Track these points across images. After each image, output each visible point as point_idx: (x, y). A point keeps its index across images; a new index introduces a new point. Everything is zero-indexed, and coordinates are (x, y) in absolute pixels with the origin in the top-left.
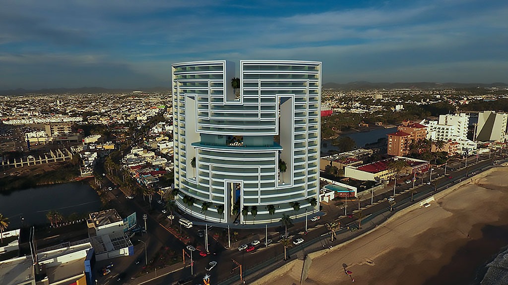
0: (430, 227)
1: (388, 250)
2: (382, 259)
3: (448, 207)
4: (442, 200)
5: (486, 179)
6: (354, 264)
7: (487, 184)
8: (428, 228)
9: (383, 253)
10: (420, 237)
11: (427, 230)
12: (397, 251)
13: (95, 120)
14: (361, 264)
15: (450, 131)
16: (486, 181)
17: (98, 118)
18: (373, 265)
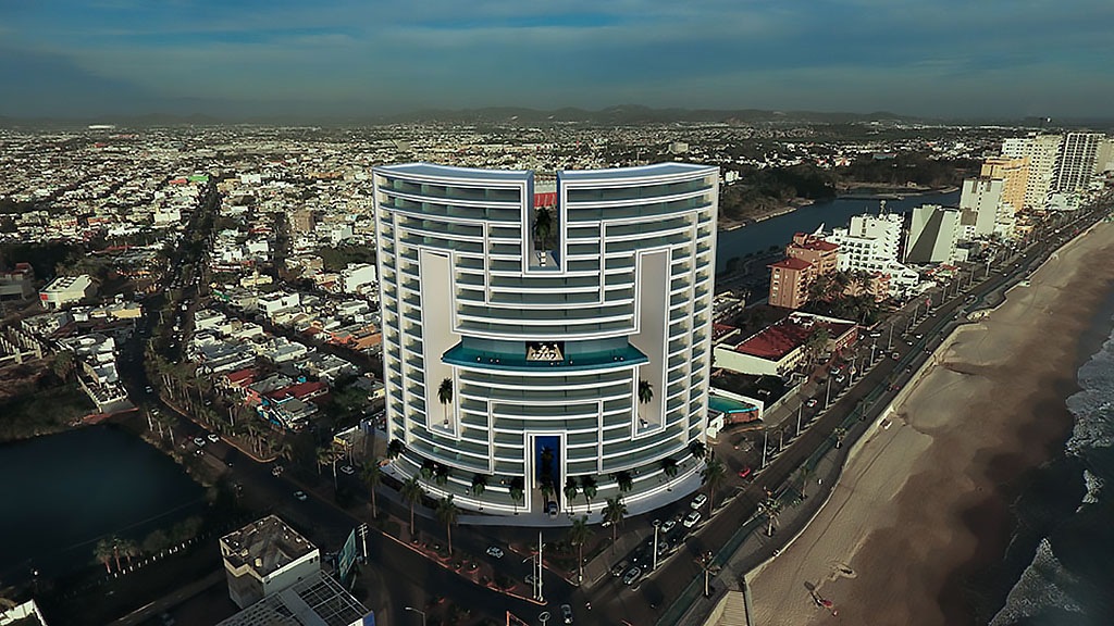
0: (909, 474)
1: (864, 539)
2: (862, 560)
3: (919, 424)
4: (905, 410)
5: (954, 352)
6: (823, 582)
7: (958, 363)
8: (907, 478)
9: (859, 545)
10: (903, 497)
11: (909, 481)
12: (878, 538)
13: (38, 224)
14: (834, 579)
15: (871, 250)
16: (954, 356)
17: (43, 220)
18: (853, 575)
